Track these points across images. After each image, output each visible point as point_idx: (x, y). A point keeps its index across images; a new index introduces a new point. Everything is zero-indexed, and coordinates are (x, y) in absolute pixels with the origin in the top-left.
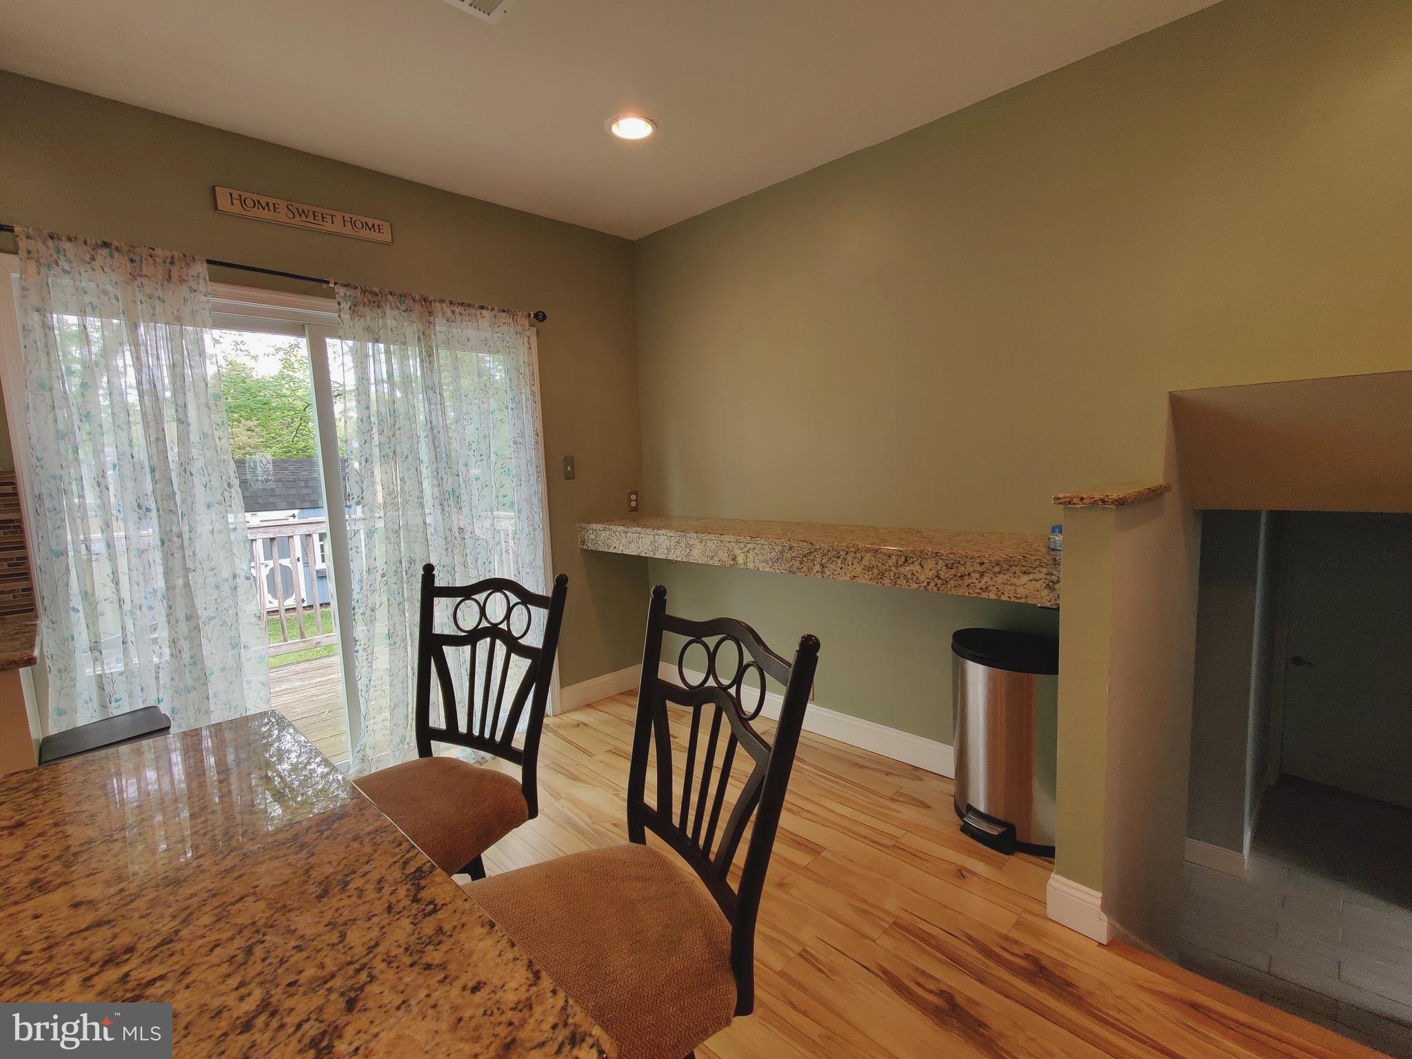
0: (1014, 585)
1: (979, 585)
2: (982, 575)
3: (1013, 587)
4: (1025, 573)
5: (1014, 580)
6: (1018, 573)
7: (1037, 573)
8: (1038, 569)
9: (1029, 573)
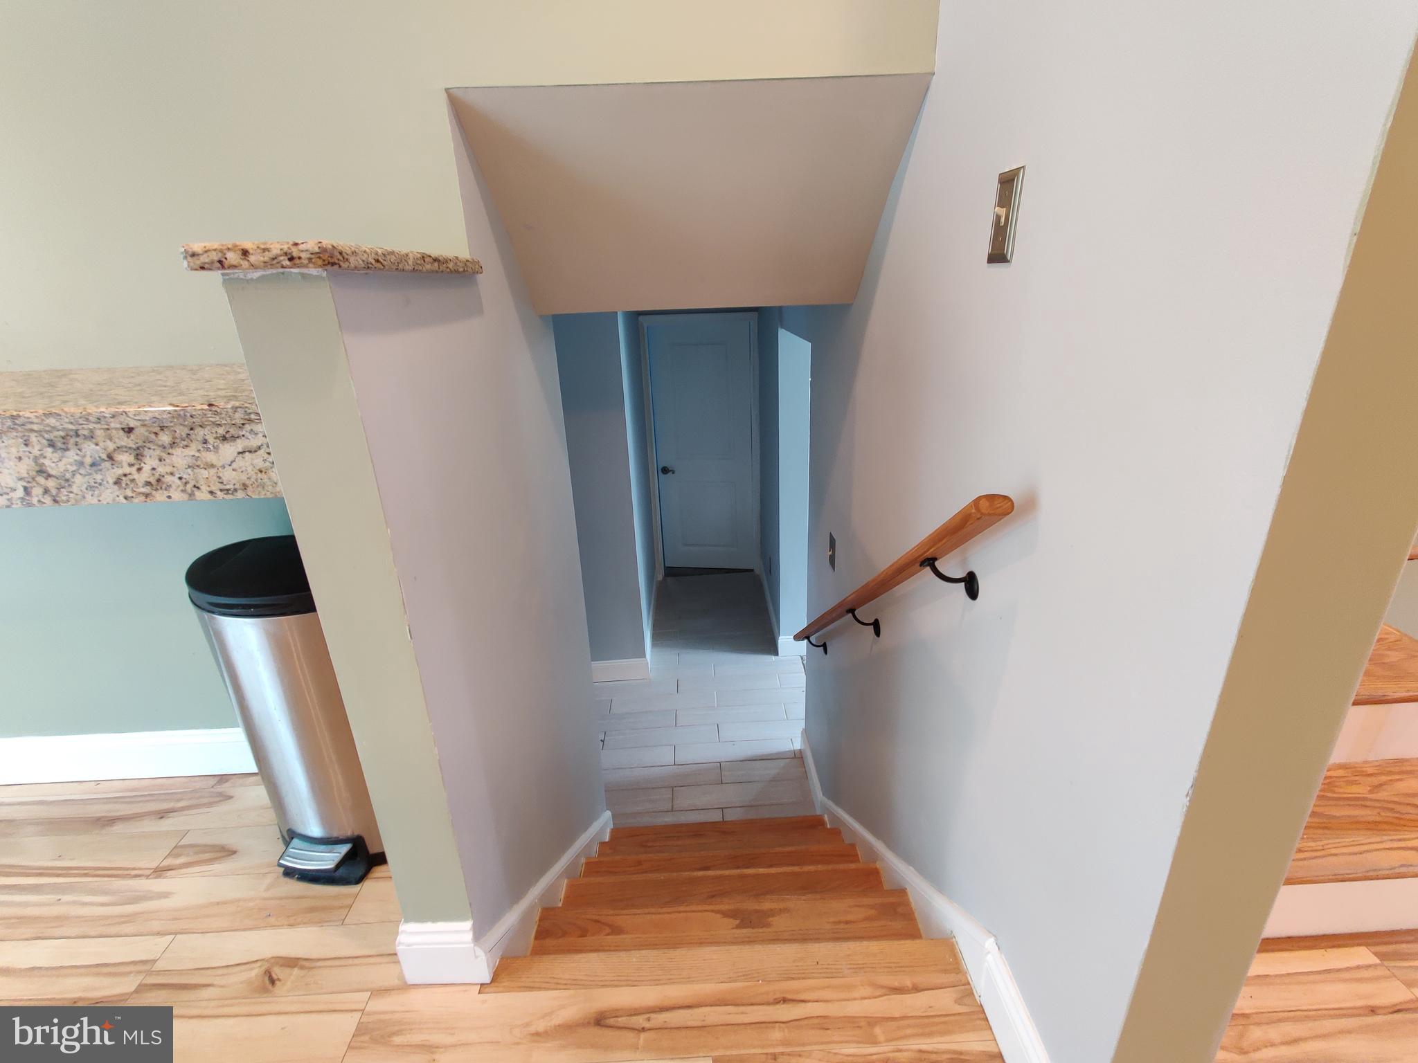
0: (212, 466)
1: (142, 478)
2: (139, 456)
3: (213, 471)
4: (224, 438)
5: (210, 457)
6: (211, 440)
7: (247, 434)
8: (248, 427)
9: (234, 438)
